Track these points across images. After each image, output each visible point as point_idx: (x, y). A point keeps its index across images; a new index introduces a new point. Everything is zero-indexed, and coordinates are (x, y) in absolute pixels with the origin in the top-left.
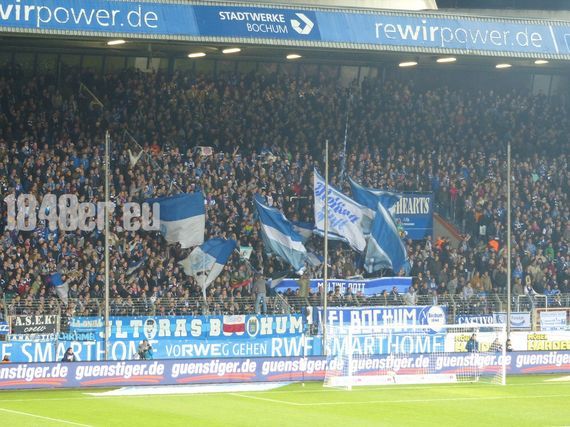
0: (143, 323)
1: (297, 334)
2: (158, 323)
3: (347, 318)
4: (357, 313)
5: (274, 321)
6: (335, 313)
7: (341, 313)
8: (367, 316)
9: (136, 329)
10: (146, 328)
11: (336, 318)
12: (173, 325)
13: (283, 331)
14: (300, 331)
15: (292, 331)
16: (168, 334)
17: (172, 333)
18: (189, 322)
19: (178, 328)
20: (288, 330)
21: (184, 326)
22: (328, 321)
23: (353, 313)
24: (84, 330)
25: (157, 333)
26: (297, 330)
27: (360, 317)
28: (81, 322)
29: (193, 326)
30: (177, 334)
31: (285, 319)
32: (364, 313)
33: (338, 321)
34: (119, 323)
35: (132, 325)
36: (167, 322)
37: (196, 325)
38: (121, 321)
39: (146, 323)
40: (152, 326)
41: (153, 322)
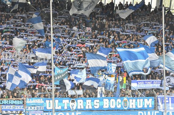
0: (69, 102)
2: (77, 102)
5: (136, 101)
7: (170, 99)
9: (66, 104)
10: (71, 104)
11: (168, 101)
12: (85, 103)
15: (145, 107)
16: (82, 108)
17: (85, 107)
18: (93, 101)
21: (90, 103)
24: (34, 104)
25: (77, 107)
26: (148, 106)
28: (32, 100)
29: (95, 103)
31: (142, 100)
34: (57, 101)
35: (63, 102)
36: (82, 101)
37: (97, 102)
38: (58, 100)
39: (71, 101)
40: (73, 103)
41: (74, 101)
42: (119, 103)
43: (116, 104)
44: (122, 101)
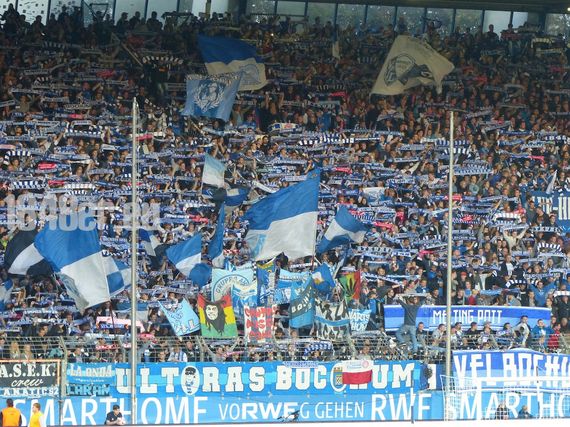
0: (180, 372)
1: (403, 389)
2: (201, 373)
3: (498, 364)
4: (511, 357)
6: (479, 357)
7: (488, 357)
8: (525, 360)
9: (170, 380)
10: (185, 378)
11: (481, 364)
13: (383, 385)
14: (408, 384)
15: (396, 385)
16: (216, 388)
17: (223, 387)
18: (246, 371)
19: (231, 380)
20: (390, 384)
21: (238, 376)
22: (468, 368)
23: (505, 357)
25: (201, 387)
26: (403, 383)
27: (517, 362)
29: (253, 377)
30: (229, 388)
32: (521, 357)
33: (484, 368)
34: (145, 372)
35: (163, 375)
36: (215, 371)
37: (257, 375)
38: (148, 370)
39: (184, 371)
40: (192, 376)
41: (194, 371)
42: (321, 377)
43: (312, 377)
44: (329, 370)
